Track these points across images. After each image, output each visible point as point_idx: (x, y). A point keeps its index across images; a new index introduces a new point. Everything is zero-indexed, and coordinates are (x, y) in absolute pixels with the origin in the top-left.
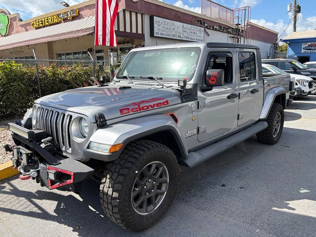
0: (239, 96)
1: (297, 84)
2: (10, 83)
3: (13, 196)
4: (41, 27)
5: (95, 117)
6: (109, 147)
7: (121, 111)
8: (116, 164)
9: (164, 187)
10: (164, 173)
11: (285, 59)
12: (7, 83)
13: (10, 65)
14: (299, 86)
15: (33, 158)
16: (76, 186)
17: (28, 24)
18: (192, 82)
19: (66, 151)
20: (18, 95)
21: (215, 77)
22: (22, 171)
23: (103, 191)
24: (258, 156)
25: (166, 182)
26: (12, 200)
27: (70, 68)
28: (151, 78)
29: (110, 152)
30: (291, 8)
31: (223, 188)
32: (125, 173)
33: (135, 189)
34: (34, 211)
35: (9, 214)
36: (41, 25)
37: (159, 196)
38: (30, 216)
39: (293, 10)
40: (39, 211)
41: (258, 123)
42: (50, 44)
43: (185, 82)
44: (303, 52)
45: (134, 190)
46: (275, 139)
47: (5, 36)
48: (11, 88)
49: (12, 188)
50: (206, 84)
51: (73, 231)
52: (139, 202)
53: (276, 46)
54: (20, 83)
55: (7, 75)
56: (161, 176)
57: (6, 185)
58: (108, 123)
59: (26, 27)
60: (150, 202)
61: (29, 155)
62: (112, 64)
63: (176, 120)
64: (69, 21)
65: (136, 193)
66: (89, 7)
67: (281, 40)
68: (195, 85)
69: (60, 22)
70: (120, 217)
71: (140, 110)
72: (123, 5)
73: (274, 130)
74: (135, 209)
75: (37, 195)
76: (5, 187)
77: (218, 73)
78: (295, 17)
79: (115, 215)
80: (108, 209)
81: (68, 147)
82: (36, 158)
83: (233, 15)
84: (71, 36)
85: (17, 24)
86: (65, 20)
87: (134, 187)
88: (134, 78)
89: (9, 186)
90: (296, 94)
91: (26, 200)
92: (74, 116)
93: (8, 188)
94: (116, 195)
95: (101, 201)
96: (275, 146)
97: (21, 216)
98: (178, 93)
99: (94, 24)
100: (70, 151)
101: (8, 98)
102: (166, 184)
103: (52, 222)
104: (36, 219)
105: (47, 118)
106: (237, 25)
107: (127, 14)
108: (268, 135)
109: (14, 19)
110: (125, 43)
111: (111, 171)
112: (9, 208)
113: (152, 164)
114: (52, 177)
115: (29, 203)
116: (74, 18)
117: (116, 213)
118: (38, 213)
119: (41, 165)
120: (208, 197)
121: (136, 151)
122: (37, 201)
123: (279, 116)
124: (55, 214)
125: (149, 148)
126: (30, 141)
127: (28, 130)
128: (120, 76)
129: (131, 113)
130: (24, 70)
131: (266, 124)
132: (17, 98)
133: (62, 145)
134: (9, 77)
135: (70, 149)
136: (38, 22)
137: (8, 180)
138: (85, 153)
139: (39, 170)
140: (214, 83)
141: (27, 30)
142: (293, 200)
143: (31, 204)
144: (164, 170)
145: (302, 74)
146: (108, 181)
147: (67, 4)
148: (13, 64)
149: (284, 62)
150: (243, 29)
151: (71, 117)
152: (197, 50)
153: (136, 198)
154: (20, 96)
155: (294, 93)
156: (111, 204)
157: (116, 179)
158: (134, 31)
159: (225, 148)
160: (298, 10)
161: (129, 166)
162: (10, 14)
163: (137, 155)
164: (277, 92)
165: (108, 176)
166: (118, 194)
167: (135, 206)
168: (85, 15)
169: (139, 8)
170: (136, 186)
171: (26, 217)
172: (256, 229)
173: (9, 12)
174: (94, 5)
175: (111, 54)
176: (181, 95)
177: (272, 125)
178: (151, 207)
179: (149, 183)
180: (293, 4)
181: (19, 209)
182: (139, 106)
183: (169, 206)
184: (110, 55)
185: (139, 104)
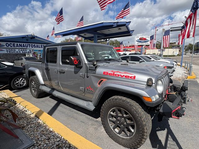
51: (169, 120)
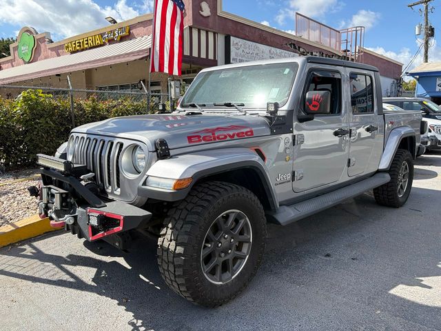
0: (350, 133)
1: (430, 131)
2: (34, 119)
3: (36, 260)
4: (78, 51)
5: (155, 144)
6: (173, 183)
7: (190, 138)
8: (182, 210)
9: (246, 249)
10: (245, 229)
11: (413, 98)
12: (30, 120)
13: (37, 95)
14: (433, 133)
15: (68, 200)
16: (125, 241)
17: (61, 47)
18: (286, 108)
19: (112, 193)
20: (45, 136)
21: (318, 100)
22: (54, 216)
23: (162, 246)
24: (377, 222)
25: (248, 242)
26: (35, 265)
27: (115, 103)
28: (229, 105)
29: (174, 189)
30: (420, 31)
31: (328, 258)
32: (194, 220)
33: (207, 245)
34: (65, 279)
35: (30, 283)
36: (78, 48)
37: (239, 261)
38: (59, 285)
39: (423, 32)
40: (72, 280)
41: (377, 174)
42: (89, 73)
43: (276, 105)
44: (437, 90)
45: (205, 247)
46: (401, 200)
47: (29, 62)
48: (36, 126)
49: (34, 251)
50: (305, 112)
51: (119, 304)
52: (211, 265)
53: (399, 82)
54: (48, 120)
55: (31, 108)
56: (241, 233)
57: (26, 247)
58: (172, 152)
59: (57, 50)
60: (225, 267)
61: (64, 196)
62: (173, 97)
63: (263, 158)
64: (117, 42)
65: (207, 252)
66: (144, 24)
67: (407, 73)
68: (290, 112)
69: (104, 45)
70: (184, 282)
71: (215, 139)
72: (189, 20)
73: (399, 187)
74: (205, 275)
75: (69, 260)
76: (25, 250)
77: (322, 96)
78: (427, 43)
79: (177, 279)
80: (168, 271)
81: (116, 187)
82: (72, 201)
83: (340, 37)
84: (118, 61)
85: (46, 46)
86: (111, 41)
87: (206, 242)
88: (204, 105)
89: (31, 249)
90: (429, 144)
91: (54, 266)
92: (126, 143)
93: (28, 250)
94: (180, 250)
95: (159, 260)
96: (400, 210)
97: (46, 285)
98: (267, 121)
99: (150, 45)
100: (118, 191)
101: (31, 140)
102: (248, 244)
103: (89, 293)
104: (67, 289)
105: (88, 152)
106: (345, 51)
107: (195, 33)
108: (390, 194)
109: (42, 40)
110: (190, 73)
111: (175, 219)
112: (31, 274)
113: (230, 213)
114: (94, 222)
115: (57, 269)
116: (122, 39)
117: (179, 276)
118: (70, 282)
119: (79, 210)
120: (307, 269)
121: (209, 193)
122: (69, 268)
123: (406, 168)
124: (93, 284)
125: (226, 190)
126: (67, 175)
127: (64, 161)
128: (185, 104)
129: (203, 142)
130: (54, 102)
131: (387, 178)
132: (44, 140)
133: (108, 185)
134: (34, 111)
135: (119, 190)
136: (75, 44)
137: (29, 241)
138: (141, 191)
139: (77, 216)
140: (316, 109)
141: (58, 55)
142: (427, 276)
143: (60, 271)
144: (246, 224)
145: (436, 119)
146: (170, 231)
147: (114, 20)
148: (40, 95)
149: (411, 102)
150: (353, 57)
151: (122, 145)
152: (293, 66)
153: (208, 259)
154: (47, 138)
155: (427, 142)
156: (173, 263)
157: (182, 227)
158: (203, 56)
159: (330, 203)
160: (431, 33)
161: (199, 211)
162: (37, 33)
163: (210, 198)
164: (403, 133)
165: (170, 225)
166: (183, 249)
167: (205, 270)
168: (138, 35)
169: (210, 25)
170: (207, 241)
171: (54, 286)
172: (377, 310)
173: (35, 30)
174: (150, 21)
175: (172, 83)
176: (270, 124)
177: (397, 179)
178: (227, 275)
179: (226, 240)
180: (424, 24)
181: (44, 277)
182: (213, 134)
183: (253, 275)
184: (171, 85)
185: (213, 131)
